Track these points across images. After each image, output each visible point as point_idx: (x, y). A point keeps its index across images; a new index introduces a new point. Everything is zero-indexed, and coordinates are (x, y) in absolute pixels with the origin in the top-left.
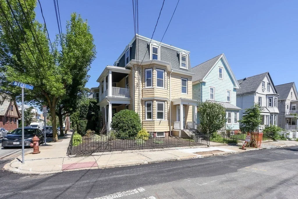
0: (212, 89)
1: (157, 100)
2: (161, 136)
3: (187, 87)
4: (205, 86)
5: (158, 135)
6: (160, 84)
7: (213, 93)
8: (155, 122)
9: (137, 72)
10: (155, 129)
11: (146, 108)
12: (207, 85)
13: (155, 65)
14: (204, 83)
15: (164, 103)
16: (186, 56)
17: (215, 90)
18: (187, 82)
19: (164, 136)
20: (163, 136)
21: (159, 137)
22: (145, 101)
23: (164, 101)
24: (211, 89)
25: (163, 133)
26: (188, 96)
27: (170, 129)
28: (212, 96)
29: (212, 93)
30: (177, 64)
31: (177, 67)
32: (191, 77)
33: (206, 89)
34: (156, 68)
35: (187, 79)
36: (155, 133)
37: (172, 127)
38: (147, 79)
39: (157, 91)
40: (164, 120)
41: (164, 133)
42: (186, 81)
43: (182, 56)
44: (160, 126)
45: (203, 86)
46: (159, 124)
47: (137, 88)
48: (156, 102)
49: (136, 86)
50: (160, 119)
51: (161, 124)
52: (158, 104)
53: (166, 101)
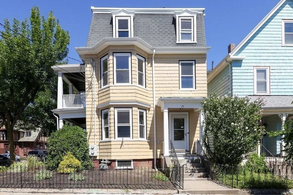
0: (262, 72)
1: (116, 107)
2: (126, 167)
3: (194, 75)
4: (242, 68)
5: (118, 165)
6: (122, 78)
7: (265, 78)
8: (112, 143)
9: (89, 66)
10: (112, 154)
11: (103, 120)
12: (245, 65)
13: (110, 48)
14: (238, 62)
15: (130, 110)
16: (192, 18)
17: (271, 71)
18: (194, 66)
19: (132, 168)
20: (129, 168)
21: (122, 168)
22: (101, 111)
23: (131, 107)
24: (258, 71)
25: (130, 161)
26: (196, 92)
27: (154, 155)
28: (262, 85)
29: (263, 80)
30: (172, 38)
31: (170, 43)
32: (205, 54)
33: (244, 74)
34: (113, 53)
35: (195, 61)
36: (114, 161)
37: (159, 151)
38: (103, 74)
39: (114, 91)
40: (132, 140)
41: (132, 162)
42: (192, 64)
43: (182, 20)
44: (122, 150)
45: (233, 68)
46: (121, 147)
47: (89, 91)
48: (114, 109)
49: (88, 89)
50: (124, 138)
51: (125, 146)
52: (118, 113)
53: (135, 106)
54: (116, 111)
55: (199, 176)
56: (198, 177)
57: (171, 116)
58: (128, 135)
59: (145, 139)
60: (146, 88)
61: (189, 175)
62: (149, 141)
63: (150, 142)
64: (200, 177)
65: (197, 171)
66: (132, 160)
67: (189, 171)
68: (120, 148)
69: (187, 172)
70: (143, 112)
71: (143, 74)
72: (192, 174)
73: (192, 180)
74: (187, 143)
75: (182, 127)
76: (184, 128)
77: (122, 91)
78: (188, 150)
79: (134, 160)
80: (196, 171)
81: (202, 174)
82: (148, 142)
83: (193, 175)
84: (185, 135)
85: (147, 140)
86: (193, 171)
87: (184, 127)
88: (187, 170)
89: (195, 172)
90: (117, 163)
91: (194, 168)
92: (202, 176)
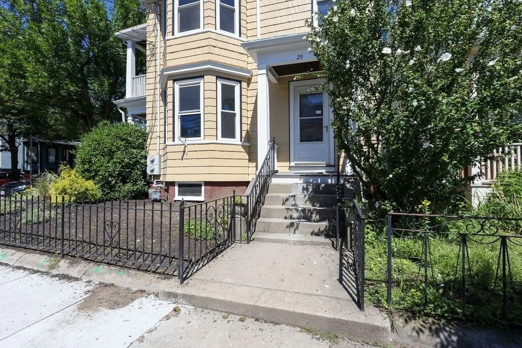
5: (180, 193)
8: (169, 149)
9: (152, 16)
10: (169, 171)
11: (166, 110)
15: (201, 82)
19: (203, 199)
20: (198, 198)
23: (200, 75)
25: (199, 185)
36: (172, 184)
39: (173, 49)
40: (202, 141)
41: (203, 188)
44: (185, 163)
46: (183, 157)
47: (152, 61)
48: (174, 83)
49: (150, 56)
50: (187, 139)
51: (190, 155)
52: (181, 90)
53: (210, 72)
54: (177, 86)
55: (316, 231)
56: (312, 234)
57: (294, 89)
58: (197, 133)
59: (237, 140)
60: (240, 36)
61: (287, 227)
62: (248, 144)
63: (249, 146)
64: (317, 234)
65: (318, 217)
66: (203, 184)
67: (295, 215)
68: (182, 159)
69: (288, 215)
70: (234, 87)
71: (233, 11)
72: (295, 225)
73: (286, 242)
74: (329, 149)
75: (318, 112)
76: (321, 115)
77: (186, 46)
78: (332, 163)
79: (207, 184)
80: (314, 216)
81: (324, 224)
82: (243, 146)
83: (297, 228)
84: (324, 130)
85: (241, 143)
86: (306, 216)
87: (322, 112)
88: (290, 213)
89: (311, 217)
90: (176, 188)
91: (313, 206)
92: (322, 232)
